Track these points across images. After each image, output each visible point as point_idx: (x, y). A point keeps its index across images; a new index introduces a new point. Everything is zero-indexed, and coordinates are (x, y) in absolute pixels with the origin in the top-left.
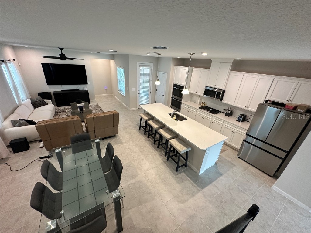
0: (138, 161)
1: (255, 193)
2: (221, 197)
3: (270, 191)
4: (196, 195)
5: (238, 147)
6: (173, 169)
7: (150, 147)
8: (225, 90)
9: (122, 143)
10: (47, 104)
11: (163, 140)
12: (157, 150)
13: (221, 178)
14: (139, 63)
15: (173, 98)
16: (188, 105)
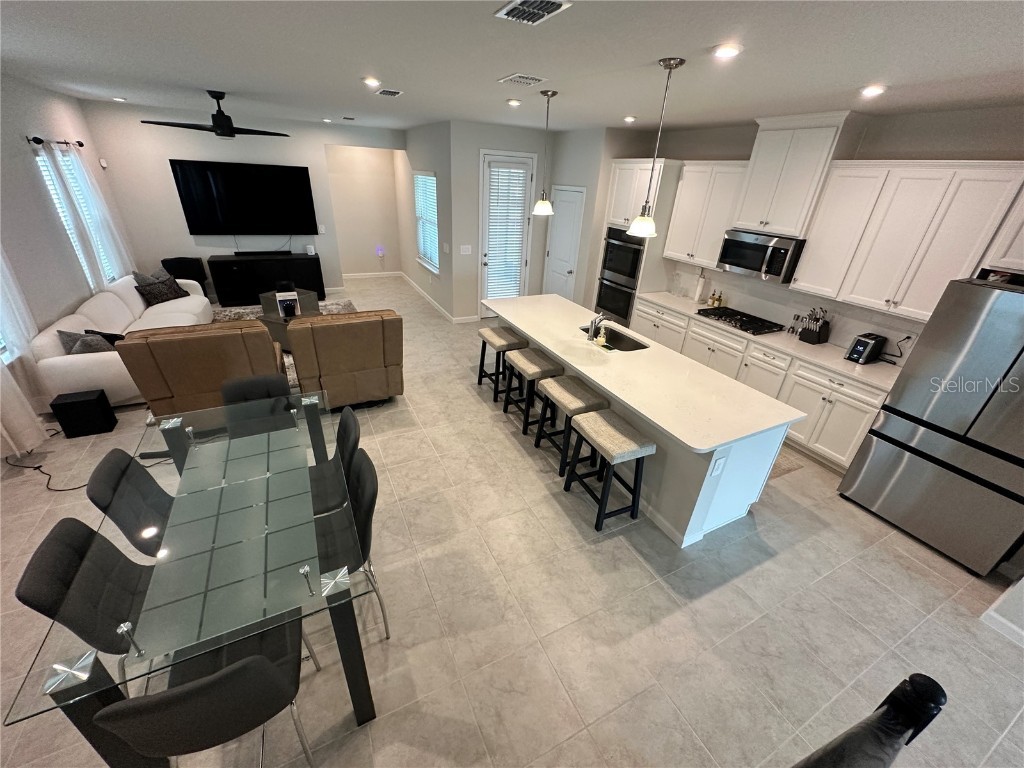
0: (459, 486)
1: (905, 632)
2: (765, 634)
3: (973, 630)
4: (666, 621)
5: (845, 459)
6: (585, 521)
7: (508, 443)
8: (805, 241)
9: (413, 424)
10: (186, 294)
11: (558, 422)
12: (531, 455)
13: (768, 564)
14: (487, 151)
15: (605, 282)
16: (660, 302)
